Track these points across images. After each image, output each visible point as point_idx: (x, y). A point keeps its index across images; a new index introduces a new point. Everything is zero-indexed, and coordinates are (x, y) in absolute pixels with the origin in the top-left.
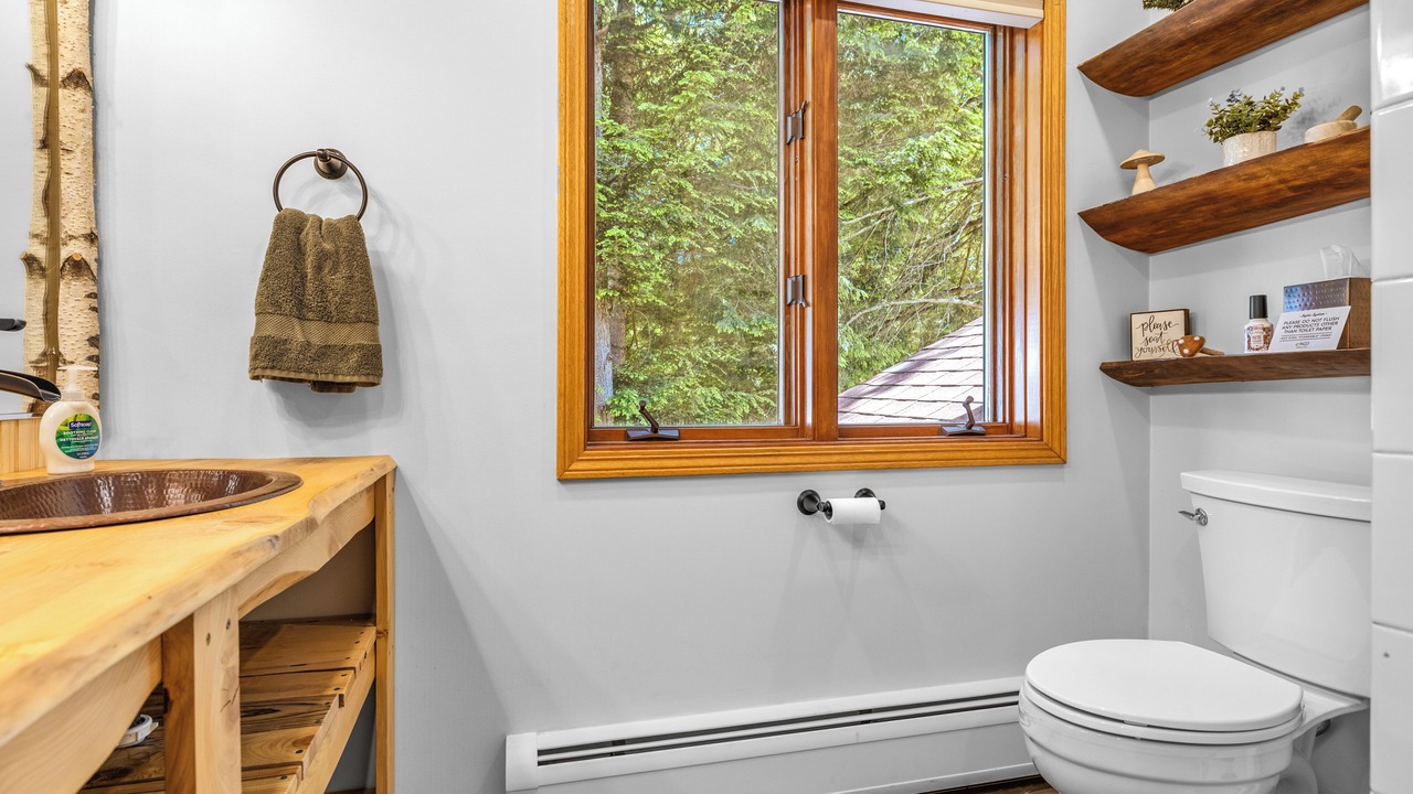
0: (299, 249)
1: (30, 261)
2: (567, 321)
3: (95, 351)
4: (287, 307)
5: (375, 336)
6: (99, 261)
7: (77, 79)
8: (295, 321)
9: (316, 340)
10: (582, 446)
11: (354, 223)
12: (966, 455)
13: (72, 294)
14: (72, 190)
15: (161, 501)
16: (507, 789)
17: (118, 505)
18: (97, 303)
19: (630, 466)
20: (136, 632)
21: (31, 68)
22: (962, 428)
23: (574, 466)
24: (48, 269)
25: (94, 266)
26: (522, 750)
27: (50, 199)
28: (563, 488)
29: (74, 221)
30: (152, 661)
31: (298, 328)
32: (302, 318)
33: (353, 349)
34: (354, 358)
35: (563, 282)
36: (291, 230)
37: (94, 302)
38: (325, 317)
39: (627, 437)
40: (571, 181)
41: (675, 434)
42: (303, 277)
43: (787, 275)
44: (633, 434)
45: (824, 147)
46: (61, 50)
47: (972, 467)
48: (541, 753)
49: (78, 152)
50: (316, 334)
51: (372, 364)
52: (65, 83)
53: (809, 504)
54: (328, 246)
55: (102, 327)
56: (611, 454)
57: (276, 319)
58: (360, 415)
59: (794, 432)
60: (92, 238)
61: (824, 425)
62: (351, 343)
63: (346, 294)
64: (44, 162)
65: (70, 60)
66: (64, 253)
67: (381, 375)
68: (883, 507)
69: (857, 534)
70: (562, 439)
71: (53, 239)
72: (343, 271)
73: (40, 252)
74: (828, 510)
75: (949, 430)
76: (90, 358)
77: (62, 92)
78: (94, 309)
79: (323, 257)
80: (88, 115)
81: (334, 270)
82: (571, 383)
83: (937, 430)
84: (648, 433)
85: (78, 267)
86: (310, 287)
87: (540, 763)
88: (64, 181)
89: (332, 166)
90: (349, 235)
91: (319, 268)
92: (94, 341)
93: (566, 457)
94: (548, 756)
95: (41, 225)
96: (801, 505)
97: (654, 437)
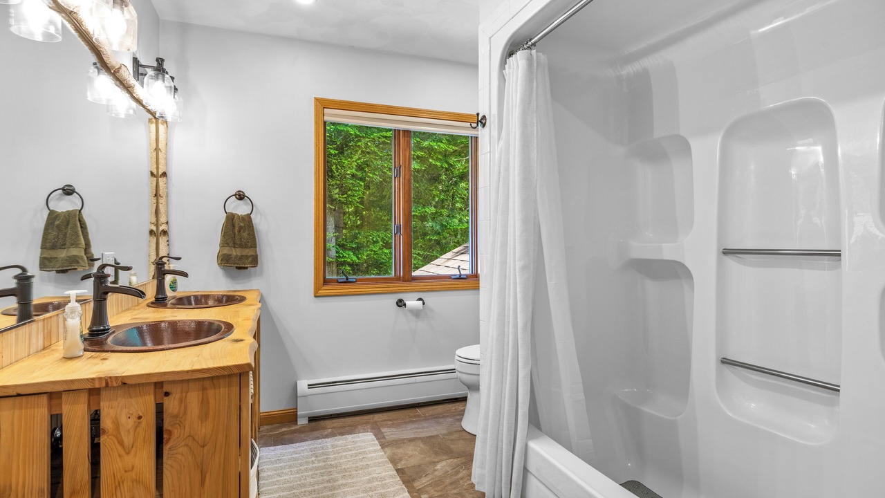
0: (233, 226)
1: (151, 231)
2: (317, 244)
4: (231, 244)
5: (256, 252)
6: (169, 230)
7: (164, 174)
8: (233, 248)
9: (239, 254)
10: (322, 285)
11: (249, 216)
12: (456, 286)
13: (163, 240)
14: (162, 209)
15: (206, 303)
16: (298, 395)
18: (169, 243)
19: (338, 291)
21: (151, 172)
22: (458, 276)
23: (320, 292)
24: (156, 234)
25: (167, 232)
26: (302, 386)
27: (157, 212)
28: (316, 299)
29: (163, 219)
31: (234, 251)
32: (235, 247)
33: (250, 256)
34: (250, 259)
35: (316, 231)
36: (231, 219)
38: (242, 246)
39: (338, 282)
41: (355, 280)
42: (235, 234)
43: (395, 224)
44: (339, 281)
45: (406, 181)
46: (160, 166)
47: (458, 290)
48: (309, 385)
49: (164, 197)
50: (239, 252)
51: (255, 261)
52: (161, 176)
53: (401, 303)
54: (242, 224)
56: (332, 288)
57: (228, 248)
58: (249, 276)
59: (397, 279)
60: (167, 223)
61: (407, 277)
62: (249, 254)
63: (248, 239)
64: (155, 201)
65: (162, 169)
66: (161, 229)
67: (257, 264)
68: (424, 304)
69: (416, 313)
70: (315, 283)
71: (157, 224)
72: (247, 232)
73: (154, 228)
74: (405, 305)
75: (453, 277)
77: (160, 179)
79: (241, 228)
80: (166, 185)
81: (244, 232)
82: (318, 264)
83: (449, 277)
84: (345, 280)
85: (165, 233)
86: (237, 237)
87: (309, 389)
88: (161, 206)
89: (240, 196)
90: (247, 220)
91: (239, 231)
93: (317, 289)
94: (311, 386)
95: (154, 220)
96: (397, 303)
97: (347, 282)
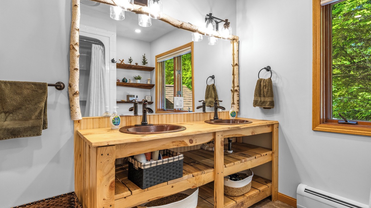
0: (260, 85)
1: (231, 90)
2: (315, 94)
3: (238, 102)
4: (258, 95)
5: (273, 99)
6: (239, 89)
7: (236, 64)
8: (259, 97)
9: (262, 100)
10: (319, 123)
11: (270, 79)
13: (236, 94)
14: (236, 80)
17: (232, 123)
18: (239, 96)
19: (333, 129)
20: (207, 131)
21: (232, 65)
23: (316, 128)
24: (233, 91)
25: (238, 90)
26: (302, 188)
27: (233, 81)
28: (314, 132)
29: (236, 85)
30: (213, 136)
31: (259, 98)
32: (260, 96)
34: (268, 103)
36: (260, 82)
37: (238, 95)
38: (264, 96)
39: (337, 123)
40: (316, 62)
41: (355, 123)
42: (261, 90)
44: (340, 122)
48: (306, 189)
49: (236, 75)
50: (263, 99)
51: (272, 104)
54: (265, 84)
55: (239, 99)
56: (327, 126)
60: (238, 86)
62: (268, 100)
63: (267, 92)
64: (233, 77)
65: (236, 62)
66: (235, 89)
67: (274, 106)
70: (313, 121)
71: (234, 87)
73: (232, 89)
76: (237, 103)
77: (235, 67)
78: (238, 96)
79: (264, 86)
80: (238, 69)
81: (265, 88)
82: (316, 108)
84: (344, 122)
85: (236, 91)
87: (305, 191)
90: (269, 81)
91: (263, 88)
92: (238, 101)
93: (314, 126)
95: (233, 85)
97: (346, 123)
